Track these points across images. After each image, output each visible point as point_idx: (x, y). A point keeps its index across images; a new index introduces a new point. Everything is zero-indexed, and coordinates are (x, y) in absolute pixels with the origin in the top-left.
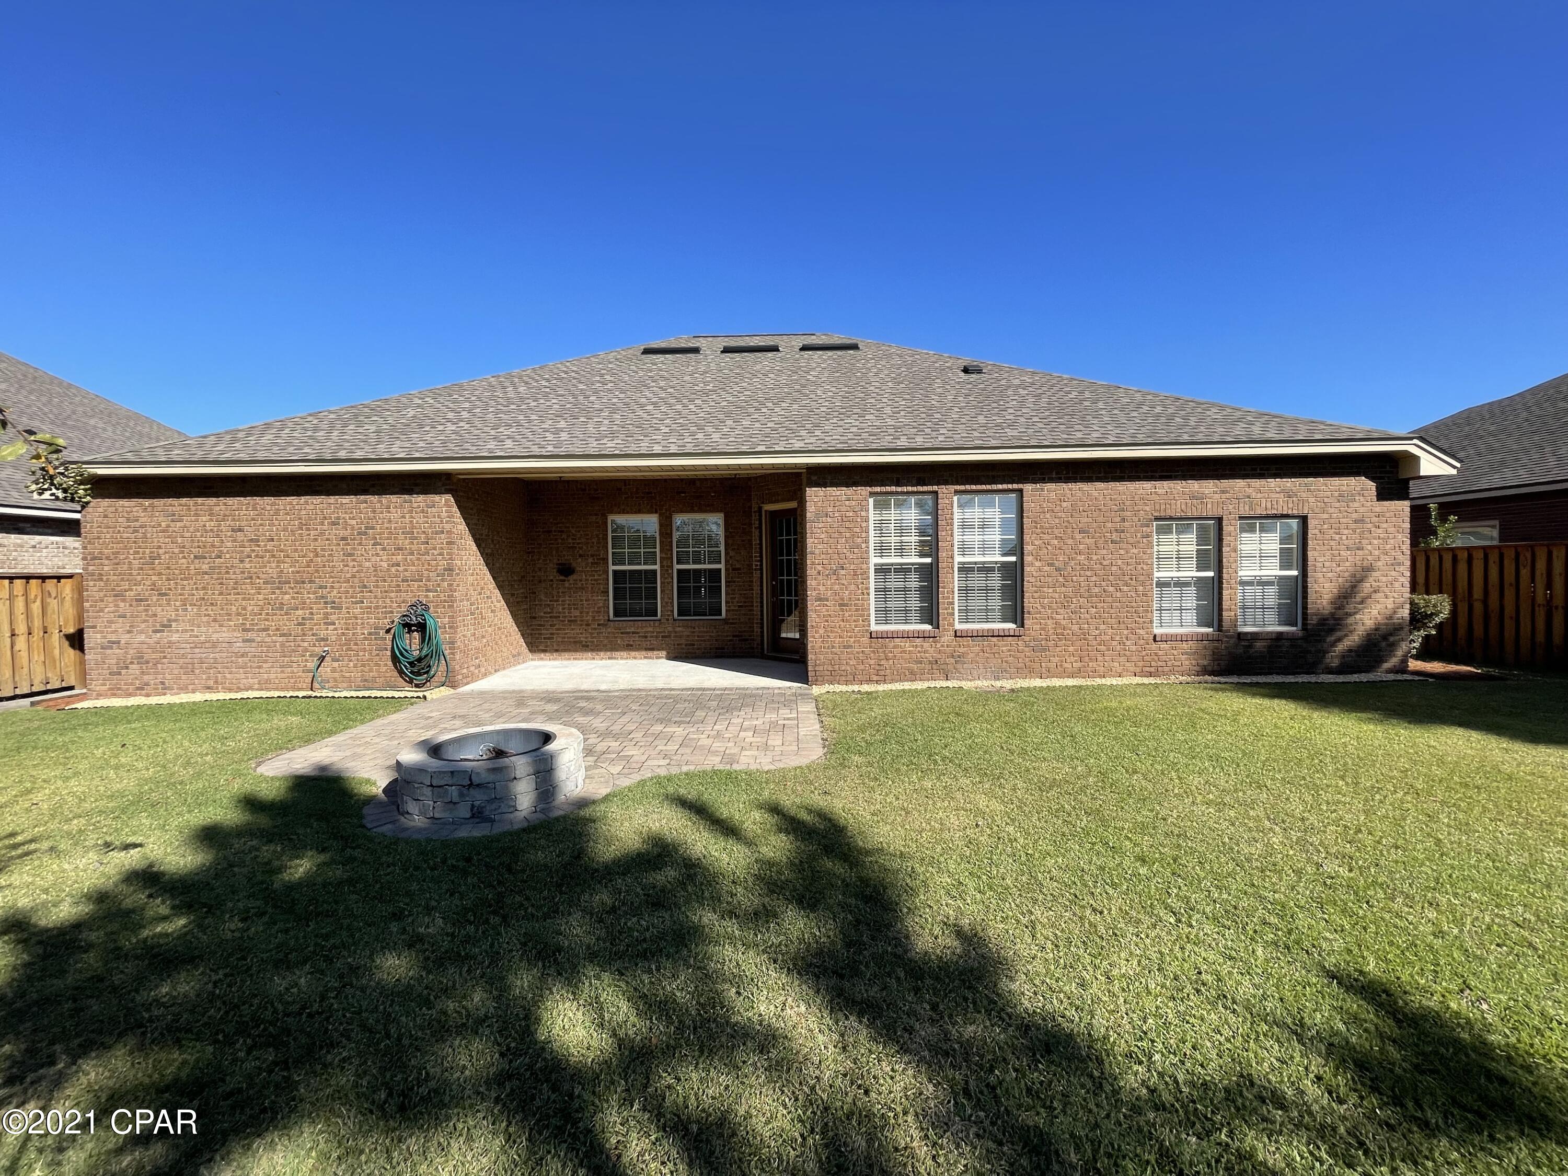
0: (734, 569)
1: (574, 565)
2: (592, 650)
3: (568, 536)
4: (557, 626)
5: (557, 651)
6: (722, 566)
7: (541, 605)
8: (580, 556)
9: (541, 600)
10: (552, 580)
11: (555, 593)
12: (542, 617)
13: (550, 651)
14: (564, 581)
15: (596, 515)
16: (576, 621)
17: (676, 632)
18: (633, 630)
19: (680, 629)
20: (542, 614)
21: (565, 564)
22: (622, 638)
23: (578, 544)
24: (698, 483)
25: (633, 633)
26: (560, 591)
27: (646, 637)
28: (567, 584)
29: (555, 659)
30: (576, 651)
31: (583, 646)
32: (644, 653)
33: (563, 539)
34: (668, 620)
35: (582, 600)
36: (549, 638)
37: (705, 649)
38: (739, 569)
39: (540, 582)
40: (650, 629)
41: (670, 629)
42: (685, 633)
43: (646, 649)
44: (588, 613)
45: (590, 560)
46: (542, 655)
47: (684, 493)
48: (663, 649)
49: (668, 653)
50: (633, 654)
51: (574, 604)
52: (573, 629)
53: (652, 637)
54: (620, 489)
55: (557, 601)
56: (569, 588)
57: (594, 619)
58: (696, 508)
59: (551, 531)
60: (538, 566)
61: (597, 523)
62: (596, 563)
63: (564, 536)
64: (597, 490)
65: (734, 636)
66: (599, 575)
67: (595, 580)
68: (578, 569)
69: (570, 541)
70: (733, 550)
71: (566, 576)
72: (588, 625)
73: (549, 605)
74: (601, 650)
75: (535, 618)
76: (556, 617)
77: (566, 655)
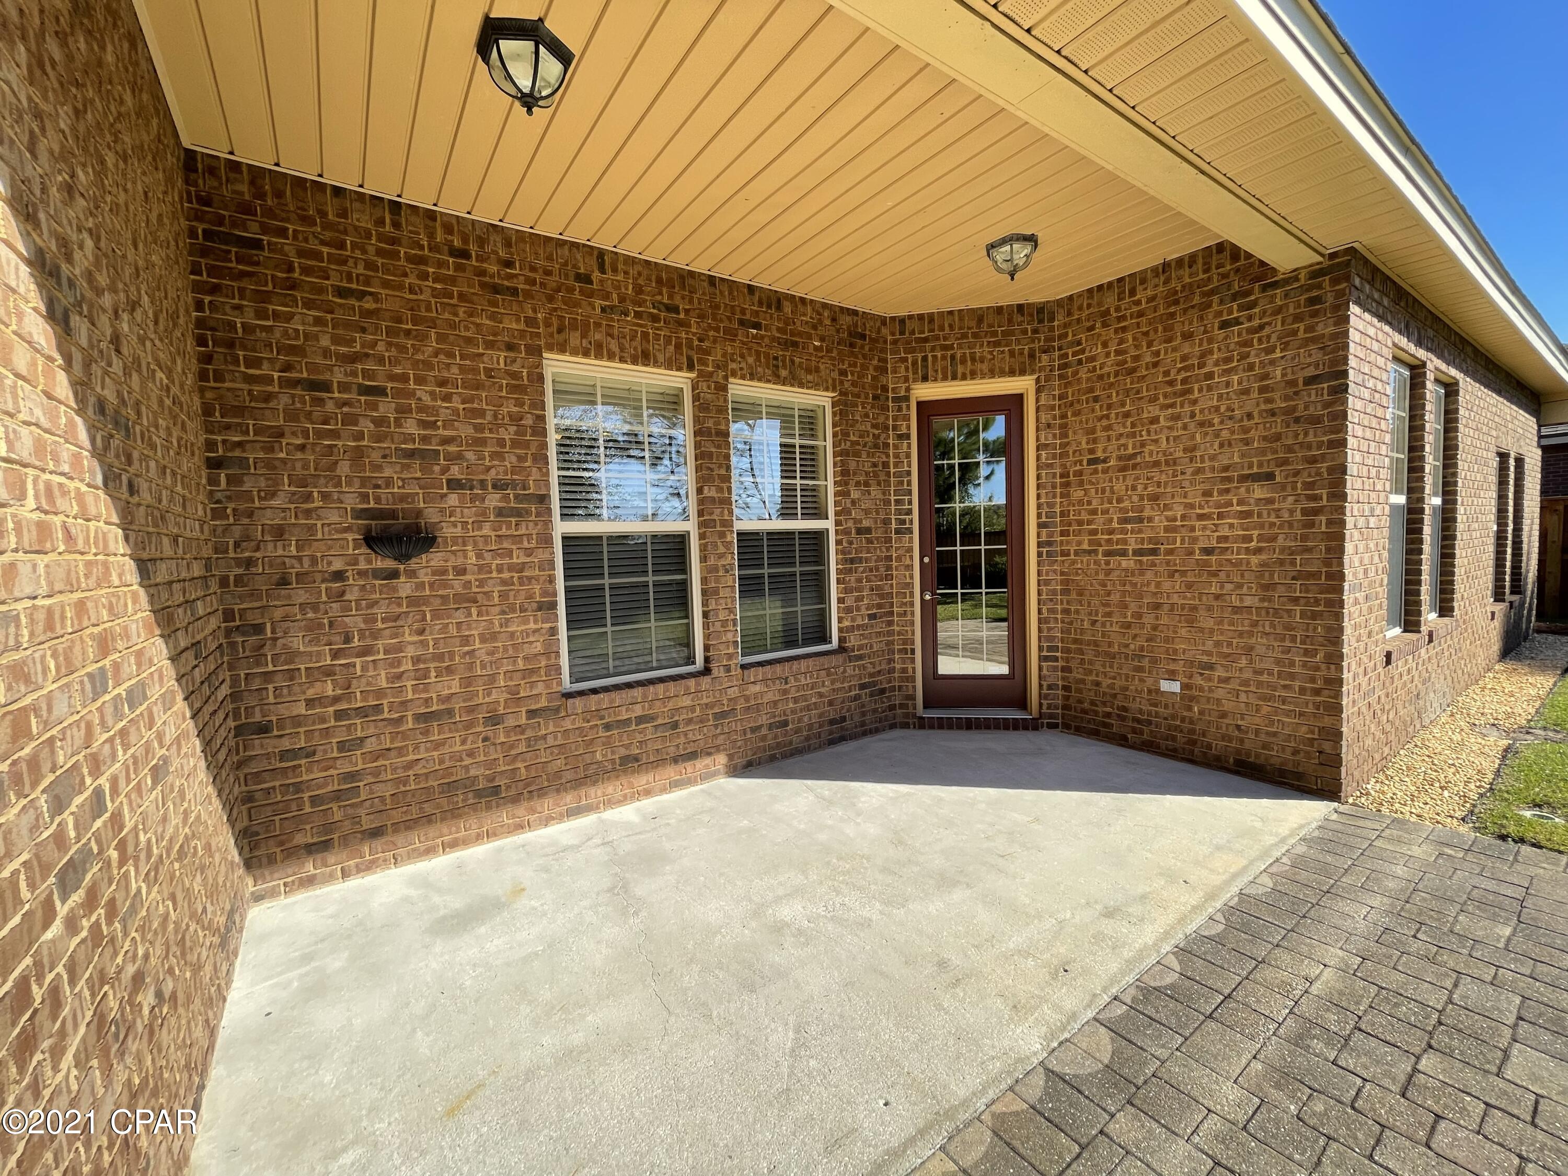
0: (859, 531)
1: (431, 515)
2: (516, 800)
3: (403, 411)
4: (371, 745)
5: (376, 833)
6: (828, 524)
7: (292, 674)
8: (454, 484)
9: (293, 655)
10: (339, 576)
11: (355, 622)
12: (297, 720)
13: (345, 841)
14: (394, 574)
15: (510, 347)
16: (450, 712)
17: (747, 699)
18: (638, 711)
19: (757, 688)
20: (301, 709)
21: (393, 514)
22: (608, 743)
23: (446, 441)
24: (787, 308)
25: (640, 720)
26: (380, 611)
27: (675, 725)
28: (405, 587)
29: (368, 868)
30: (454, 814)
31: (479, 794)
32: (670, 772)
33: (379, 422)
34: (728, 669)
35: (466, 640)
36: (337, 796)
37: (810, 726)
38: (868, 530)
39: (284, 582)
40: (687, 701)
41: (733, 692)
42: (770, 697)
43: (675, 760)
44: (492, 678)
45: (493, 500)
46: (309, 868)
47: (757, 326)
48: (718, 749)
49: (731, 757)
50: (642, 780)
51: (439, 657)
52: (437, 745)
53: (690, 721)
54: (586, 279)
55: (366, 651)
56: (413, 601)
57: (515, 698)
58: (784, 373)
59: (326, 387)
60: (270, 519)
61: (515, 375)
62: (518, 513)
63: (386, 407)
64: (509, 264)
65: (863, 687)
66: (529, 552)
67: (511, 568)
68: (448, 531)
69: (411, 427)
70: (858, 484)
71: (403, 557)
72: (494, 720)
73: (328, 672)
74: (542, 793)
75: (263, 729)
76: (362, 712)
77: (416, 839)
